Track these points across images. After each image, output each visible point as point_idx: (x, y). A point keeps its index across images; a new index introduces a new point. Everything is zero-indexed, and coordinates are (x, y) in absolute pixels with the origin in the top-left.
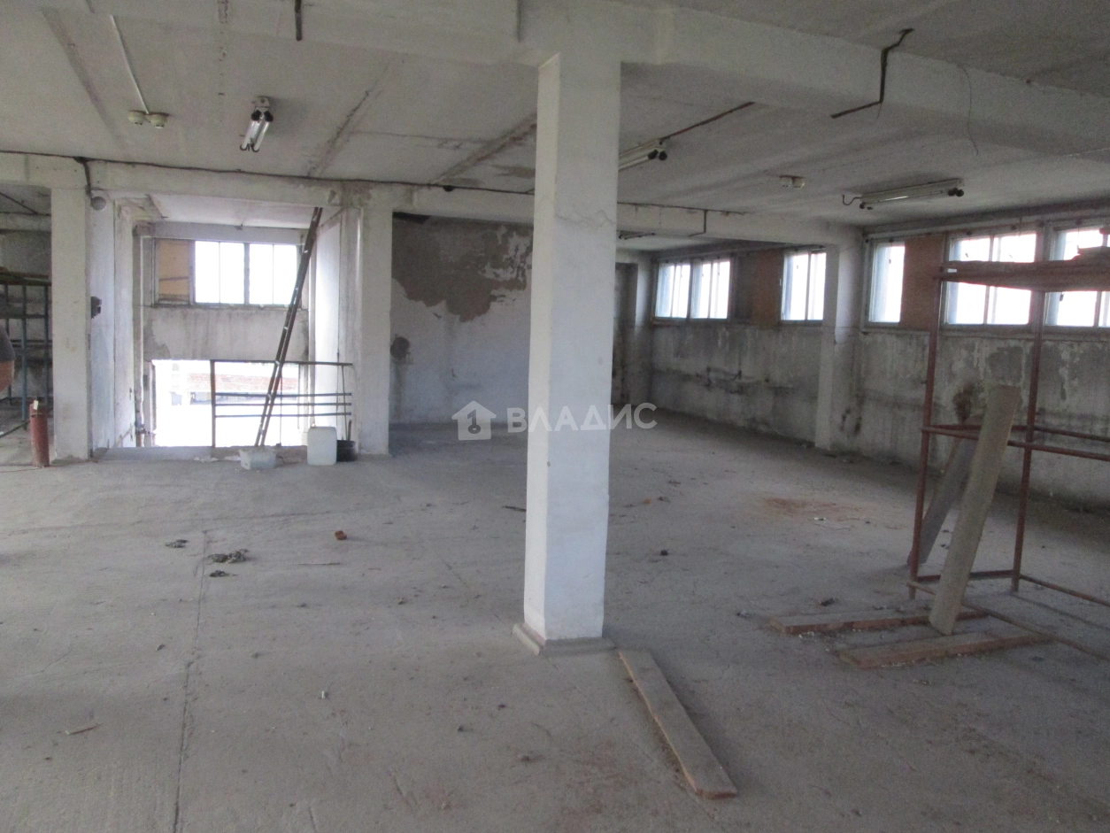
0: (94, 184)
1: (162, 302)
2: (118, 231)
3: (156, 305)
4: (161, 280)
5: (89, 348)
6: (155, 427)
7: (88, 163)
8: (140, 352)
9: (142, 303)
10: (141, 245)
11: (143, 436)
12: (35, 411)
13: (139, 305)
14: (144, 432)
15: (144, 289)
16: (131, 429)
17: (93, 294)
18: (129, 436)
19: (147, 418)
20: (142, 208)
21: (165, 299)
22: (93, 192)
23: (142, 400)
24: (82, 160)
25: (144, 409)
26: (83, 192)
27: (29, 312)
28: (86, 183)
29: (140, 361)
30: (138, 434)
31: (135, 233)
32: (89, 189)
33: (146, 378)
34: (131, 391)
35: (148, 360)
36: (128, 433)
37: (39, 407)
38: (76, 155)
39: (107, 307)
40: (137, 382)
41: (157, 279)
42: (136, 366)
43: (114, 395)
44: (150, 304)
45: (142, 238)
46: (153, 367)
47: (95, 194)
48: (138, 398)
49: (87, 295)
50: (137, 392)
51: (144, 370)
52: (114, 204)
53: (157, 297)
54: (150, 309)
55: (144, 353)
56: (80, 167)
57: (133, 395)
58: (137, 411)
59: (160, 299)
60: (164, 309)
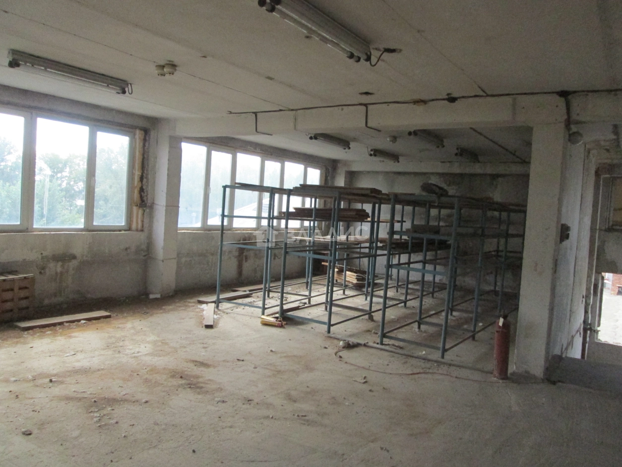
0: (574, 117)
1: (614, 227)
2: (586, 169)
3: (610, 230)
4: (615, 210)
5: (555, 272)
6: (599, 325)
7: (570, 97)
8: (593, 266)
9: (598, 228)
10: (601, 182)
11: (589, 332)
12: (500, 327)
13: (596, 229)
14: (590, 329)
15: (601, 216)
16: (580, 328)
17: (563, 222)
18: (579, 333)
19: (593, 317)
20: (608, 150)
21: (616, 225)
22: (572, 126)
23: (591, 304)
24: (564, 94)
25: (592, 310)
26: (563, 125)
27: (510, 232)
28: (566, 117)
29: (592, 273)
30: (585, 330)
31: (597, 174)
32: (568, 123)
33: (596, 286)
34: (583, 297)
35: (598, 272)
36: (577, 331)
37: (504, 324)
38: (559, 89)
39: (573, 234)
40: (588, 289)
41: (612, 209)
42: (589, 276)
43: (571, 305)
44: (604, 228)
45: (602, 177)
46: (603, 278)
47: (574, 128)
48: (588, 301)
49: (558, 222)
50: (587, 297)
51: (595, 279)
52: (585, 146)
53: (611, 223)
54: (603, 233)
55: (596, 266)
56: (561, 102)
57: (584, 300)
58: (586, 312)
59: (613, 225)
60: (616, 233)
